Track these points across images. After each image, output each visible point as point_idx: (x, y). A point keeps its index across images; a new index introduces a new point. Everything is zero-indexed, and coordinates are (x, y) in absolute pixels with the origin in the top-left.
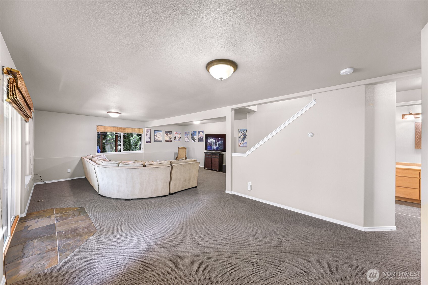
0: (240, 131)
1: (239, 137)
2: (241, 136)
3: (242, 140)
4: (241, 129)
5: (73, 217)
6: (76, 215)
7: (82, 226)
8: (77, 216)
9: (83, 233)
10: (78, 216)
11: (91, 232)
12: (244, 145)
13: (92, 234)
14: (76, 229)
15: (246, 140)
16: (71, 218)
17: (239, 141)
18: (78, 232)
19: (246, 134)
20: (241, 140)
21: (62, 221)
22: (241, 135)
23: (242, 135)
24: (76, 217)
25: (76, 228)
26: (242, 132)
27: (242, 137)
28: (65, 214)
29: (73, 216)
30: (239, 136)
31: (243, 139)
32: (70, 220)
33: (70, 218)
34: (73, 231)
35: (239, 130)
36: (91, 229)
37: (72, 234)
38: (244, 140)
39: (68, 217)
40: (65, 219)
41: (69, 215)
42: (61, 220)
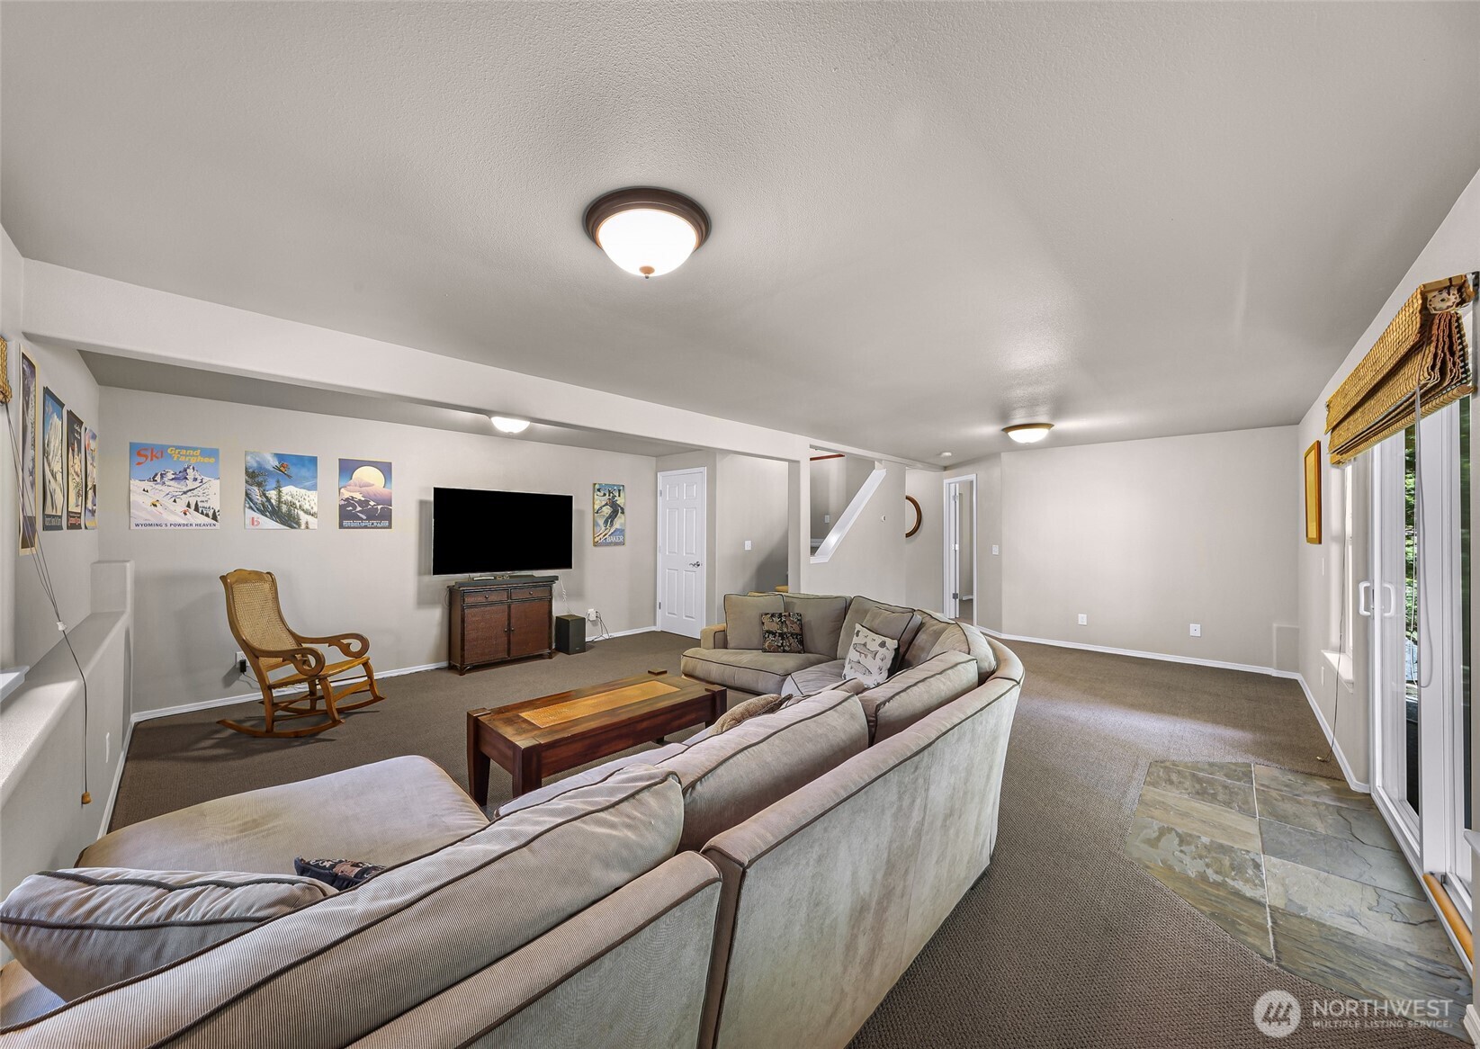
0: (599, 490)
1: (597, 513)
2: (601, 508)
3: (606, 522)
4: (604, 482)
5: (1191, 835)
6: (1176, 841)
7: (1178, 792)
8: (1176, 832)
9: (1185, 778)
10: (1172, 829)
11: (1165, 768)
12: (613, 539)
13: (1168, 764)
14: (1198, 793)
15: (618, 523)
16: (1199, 837)
17: (595, 524)
18: (1197, 786)
19: (620, 501)
20: (601, 522)
21: (1236, 847)
22: (604, 503)
23: (606, 504)
24: (1180, 831)
25: (1197, 796)
26: (605, 495)
27: (607, 510)
28: (1217, 873)
29: (1189, 844)
30: (597, 507)
31: (610, 517)
32: (1206, 834)
33: (1205, 840)
34: (1208, 794)
35: (597, 487)
36: (1161, 773)
37: (1214, 789)
38: (612, 522)
39: (1209, 851)
40: (1221, 846)
41: (1201, 857)
42: (1239, 854)
